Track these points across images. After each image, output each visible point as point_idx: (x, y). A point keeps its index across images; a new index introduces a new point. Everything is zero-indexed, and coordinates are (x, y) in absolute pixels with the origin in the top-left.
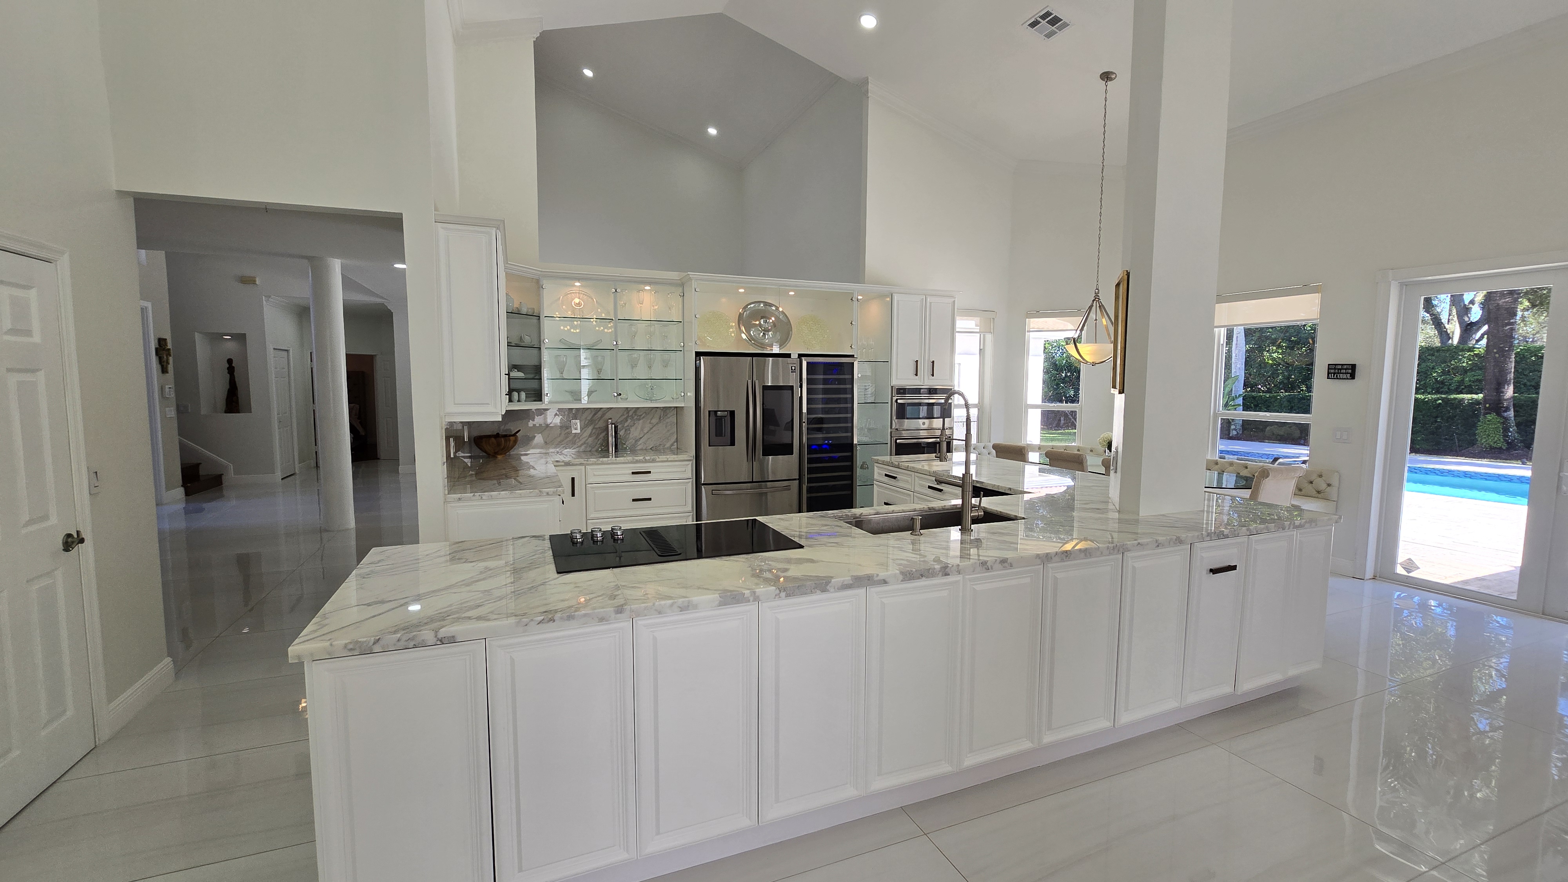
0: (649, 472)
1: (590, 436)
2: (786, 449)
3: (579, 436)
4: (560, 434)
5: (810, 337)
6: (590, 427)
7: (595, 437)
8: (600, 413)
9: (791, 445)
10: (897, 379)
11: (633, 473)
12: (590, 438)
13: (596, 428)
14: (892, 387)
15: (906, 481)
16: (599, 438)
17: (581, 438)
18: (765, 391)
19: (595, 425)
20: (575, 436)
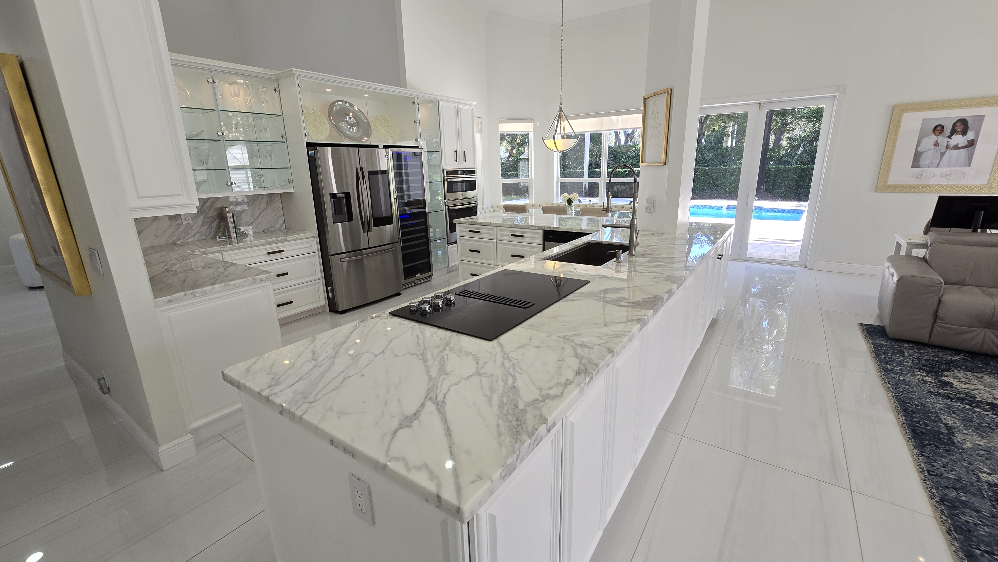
0: (283, 251)
1: (203, 225)
2: (388, 220)
3: (191, 226)
4: (170, 226)
5: (384, 132)
6: (201, 217)
7: (207, 226)
8: (208, 204)
9: (391, 217)
10: (446, 164)
11: (269, 253)
12: (202, 228)
13: (208, 218)
14: (443, 170)
15: (489, 234)
16: (212, 226)
17: (193, 228)
18: (370, 175)
19: (206, 215)
20: (187, 227)
